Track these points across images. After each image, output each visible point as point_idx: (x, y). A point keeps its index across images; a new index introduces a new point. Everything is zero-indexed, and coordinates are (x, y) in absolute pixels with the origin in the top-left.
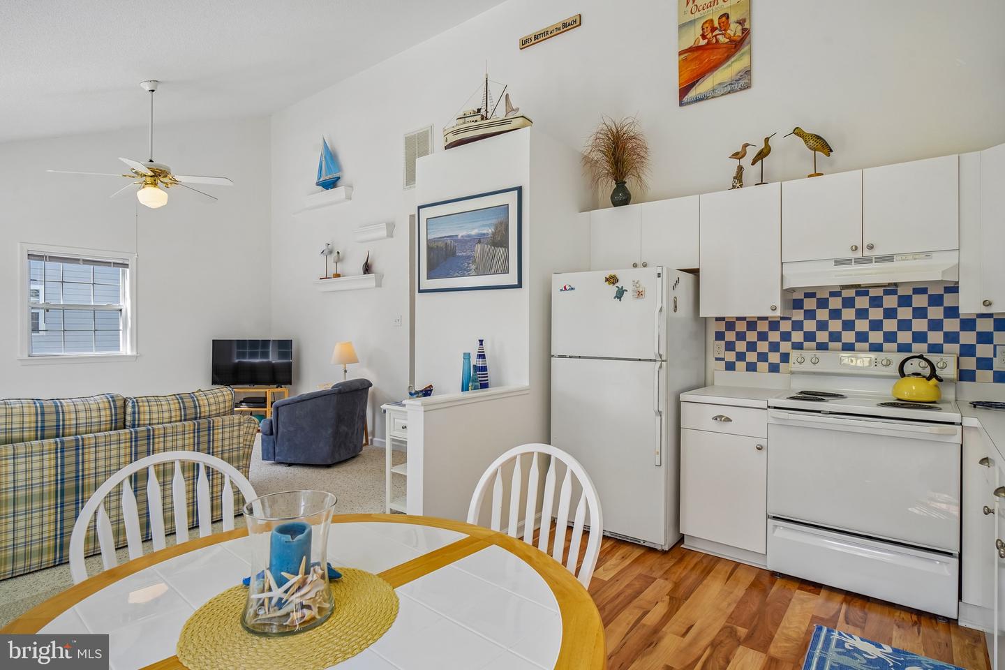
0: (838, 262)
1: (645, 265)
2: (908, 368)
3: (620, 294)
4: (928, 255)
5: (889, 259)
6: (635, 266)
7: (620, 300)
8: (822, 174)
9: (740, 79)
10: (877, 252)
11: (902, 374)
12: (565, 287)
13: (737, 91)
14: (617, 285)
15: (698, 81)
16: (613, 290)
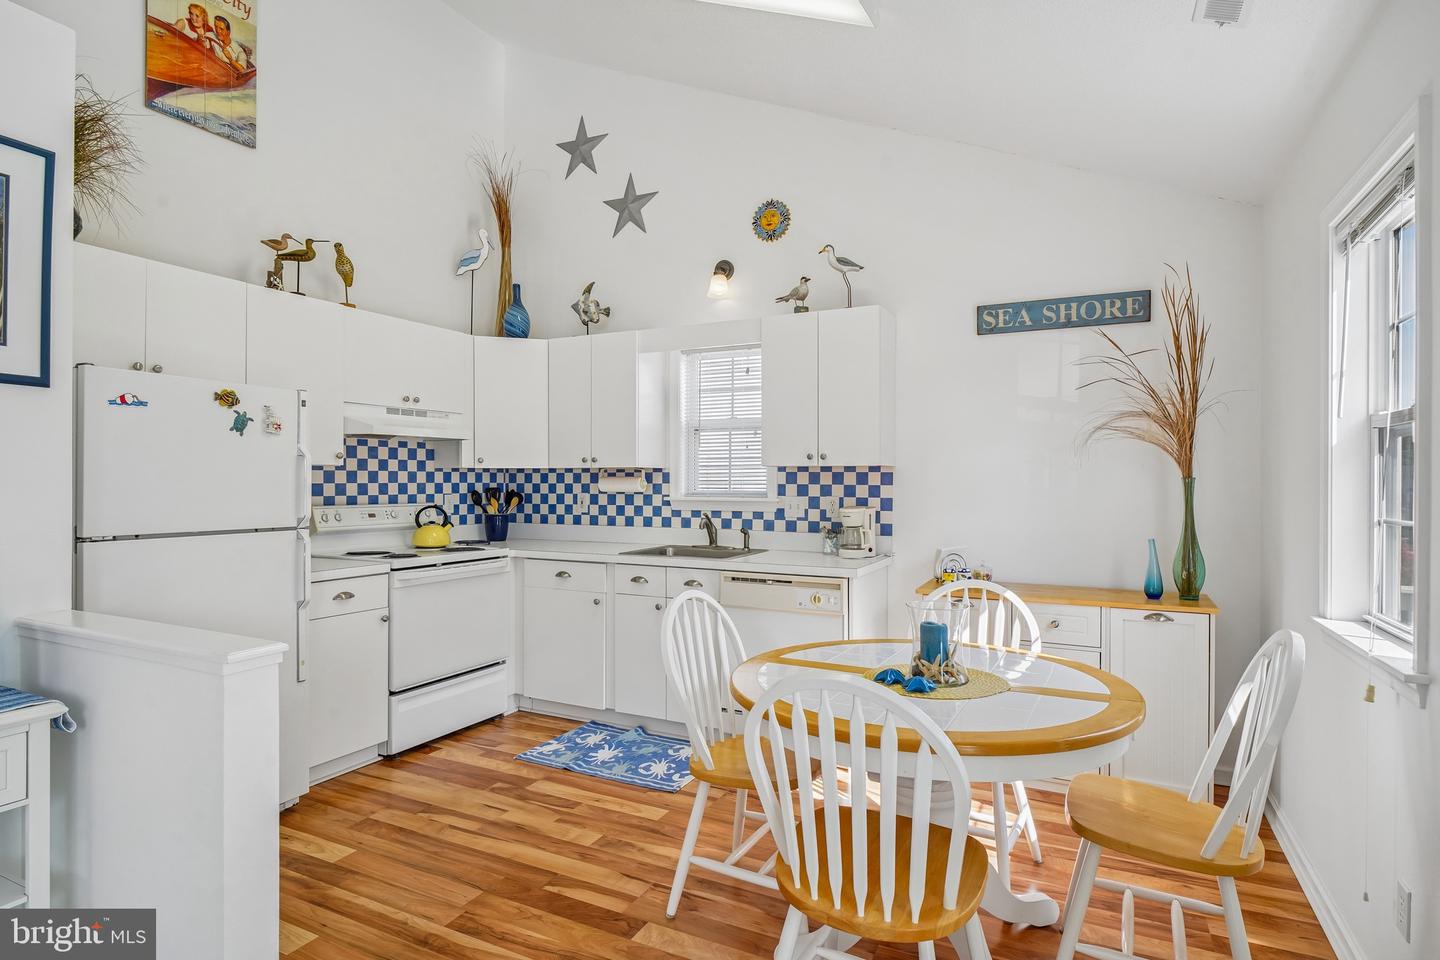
0: (391, 411)
1: (156, 370)
2: (423, 519)
3: (240, 424)
4: (447, 414)
5: (422, 413)
6: (136, 367)
7: (241, 435)
8: (354, 307)
9: (242, 128)
10: (419, 406)
11: (419, 525)
12: (122, 398)
13: (239, 143)
14: (235, 408)
15: (181, 87)
16: (228, 415)
